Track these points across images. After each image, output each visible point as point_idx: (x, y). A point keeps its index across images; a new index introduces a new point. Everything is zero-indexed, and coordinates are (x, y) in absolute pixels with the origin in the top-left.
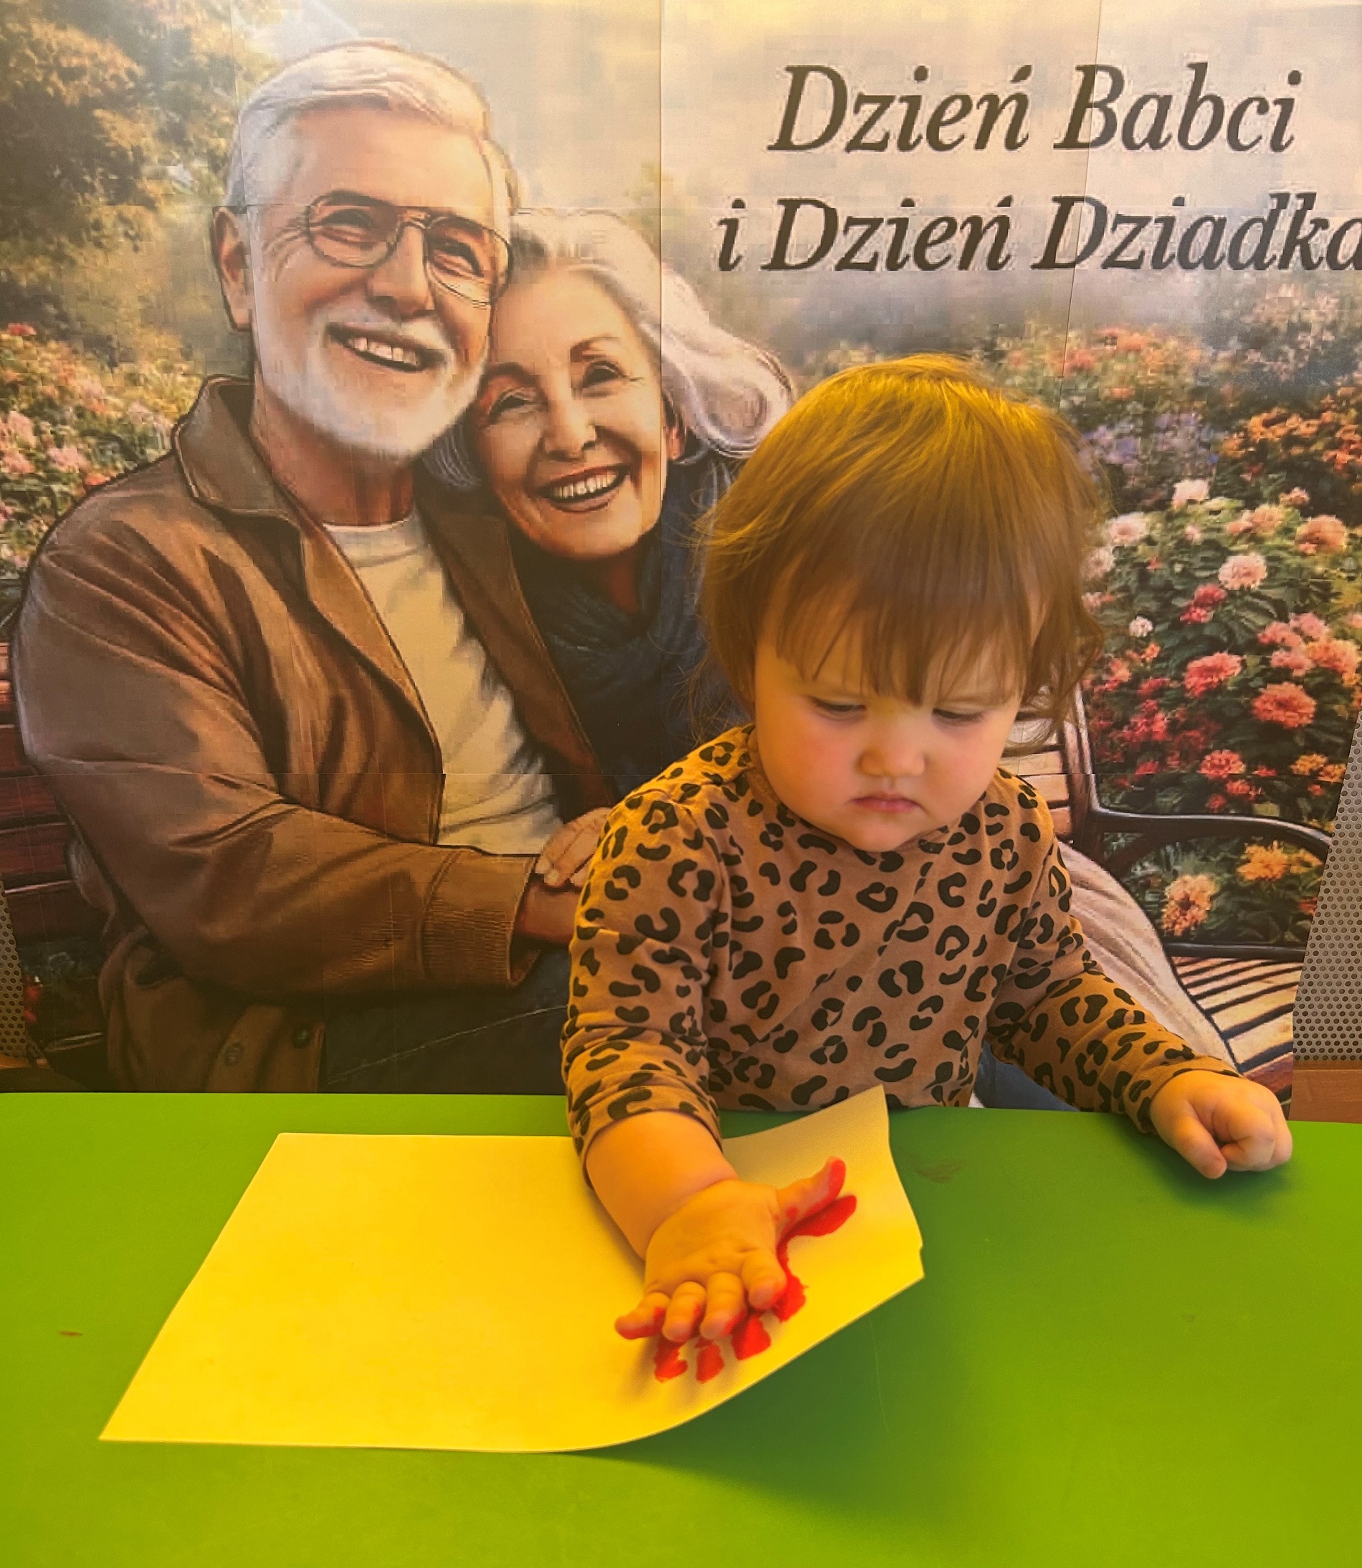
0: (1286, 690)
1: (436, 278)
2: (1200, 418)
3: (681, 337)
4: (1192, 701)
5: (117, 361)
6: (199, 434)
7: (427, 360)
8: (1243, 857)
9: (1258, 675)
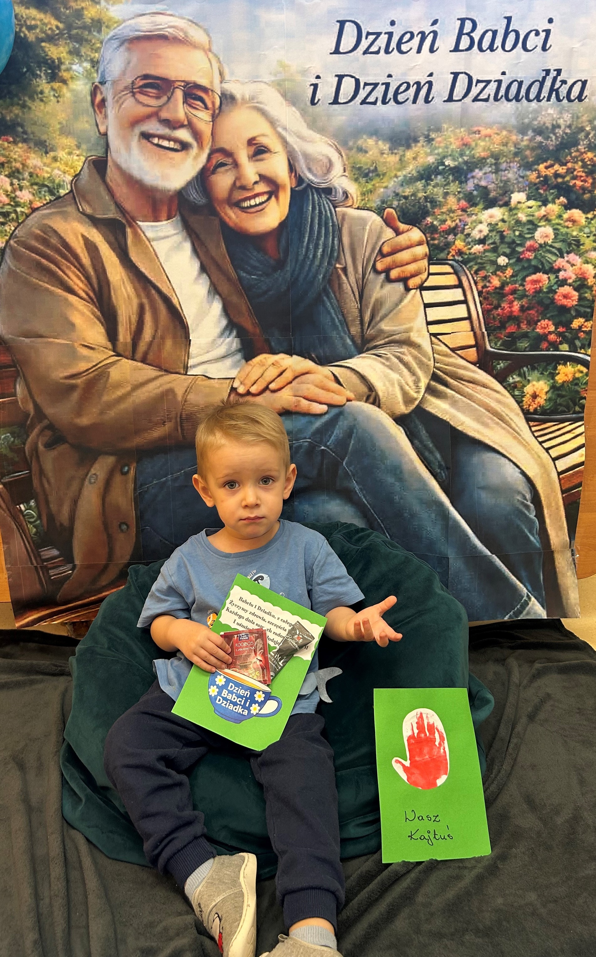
0: (566, 289)
1: (188, 110)
2: (518, 165)
3: (295, 134)
4: (529, 296)
5: (48, 151)
6: (83, 182)
7: (184, 146)
8: (557, 371)
9: (555, 283)
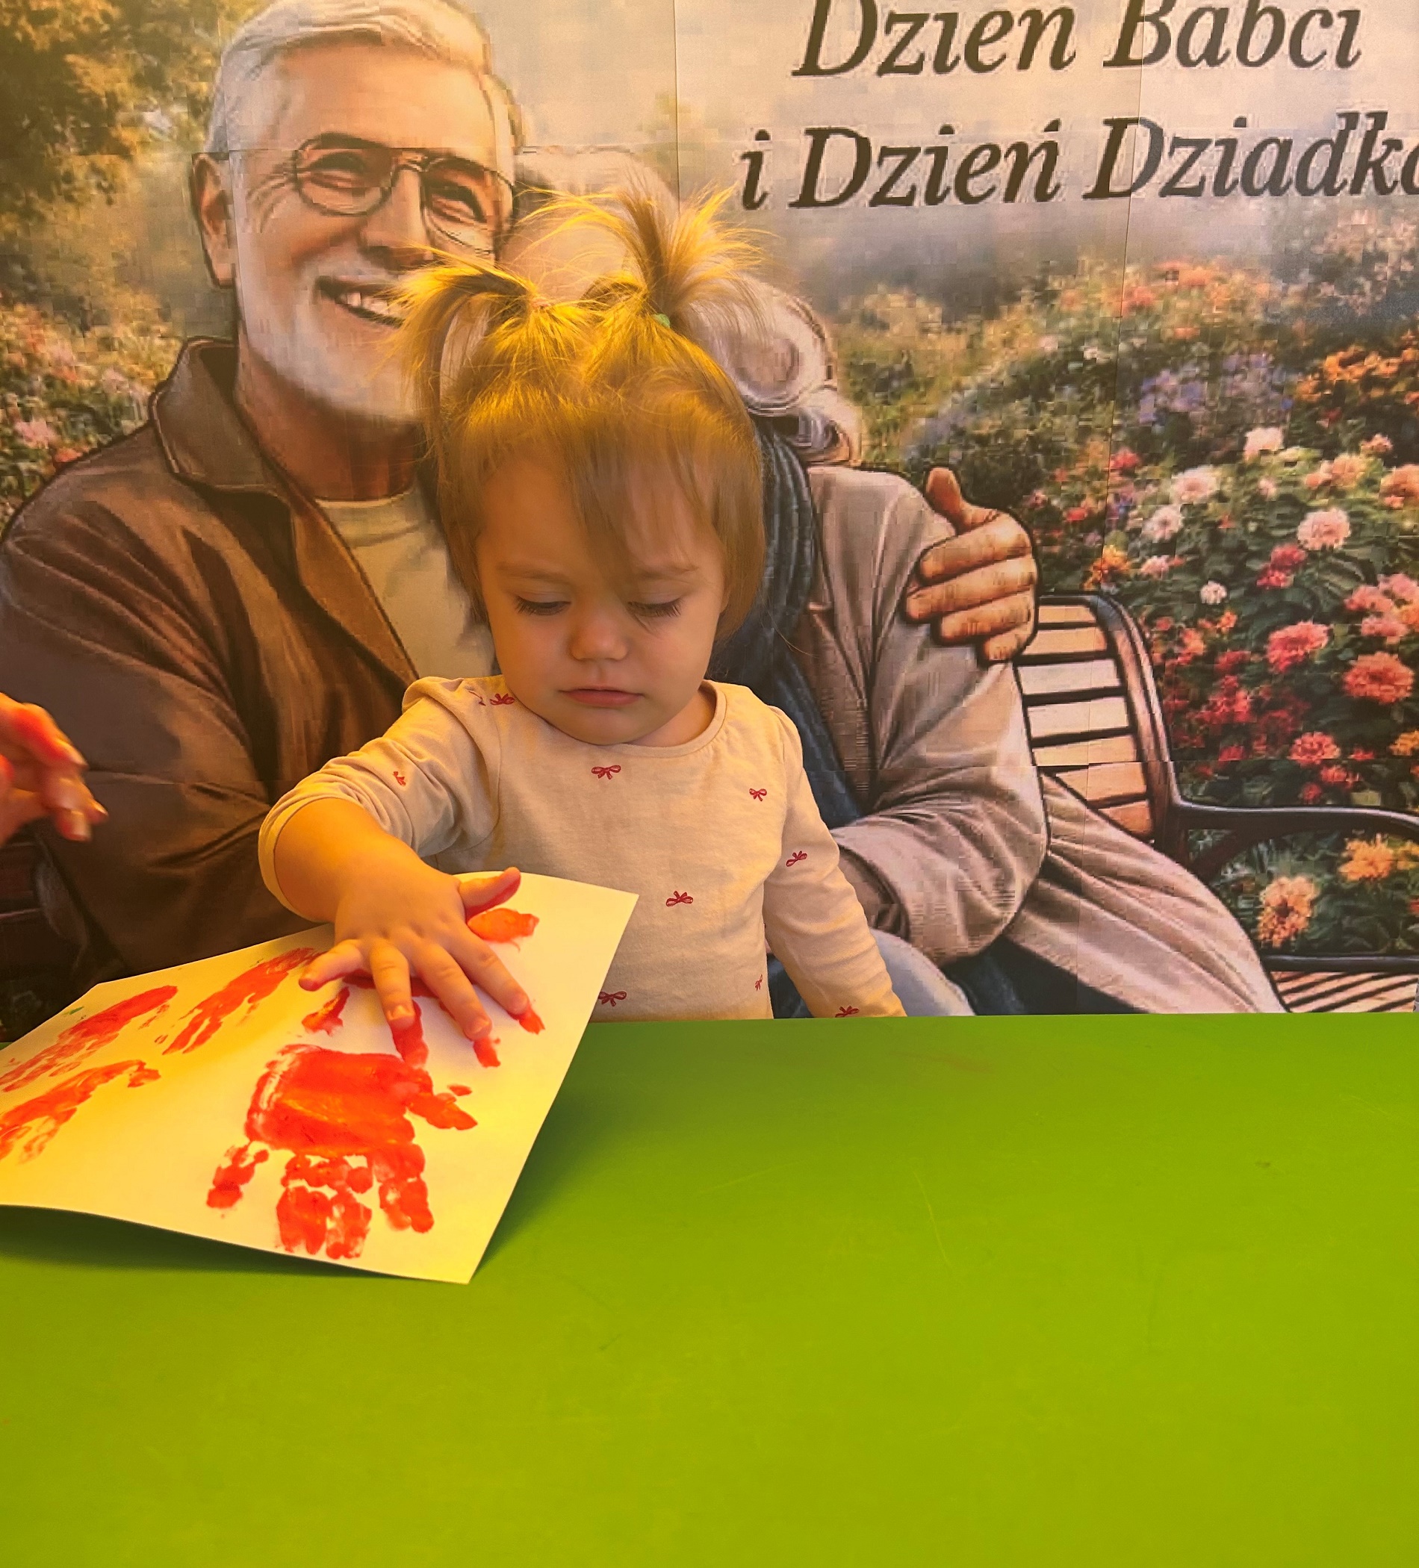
0: (1380, 660)
1: (435, 225)
2: (1271, 358)
4: (1276, 676)
5: (89, 324)
6: (179, 402)
8: (1345, 855)
9: (1348, 646)
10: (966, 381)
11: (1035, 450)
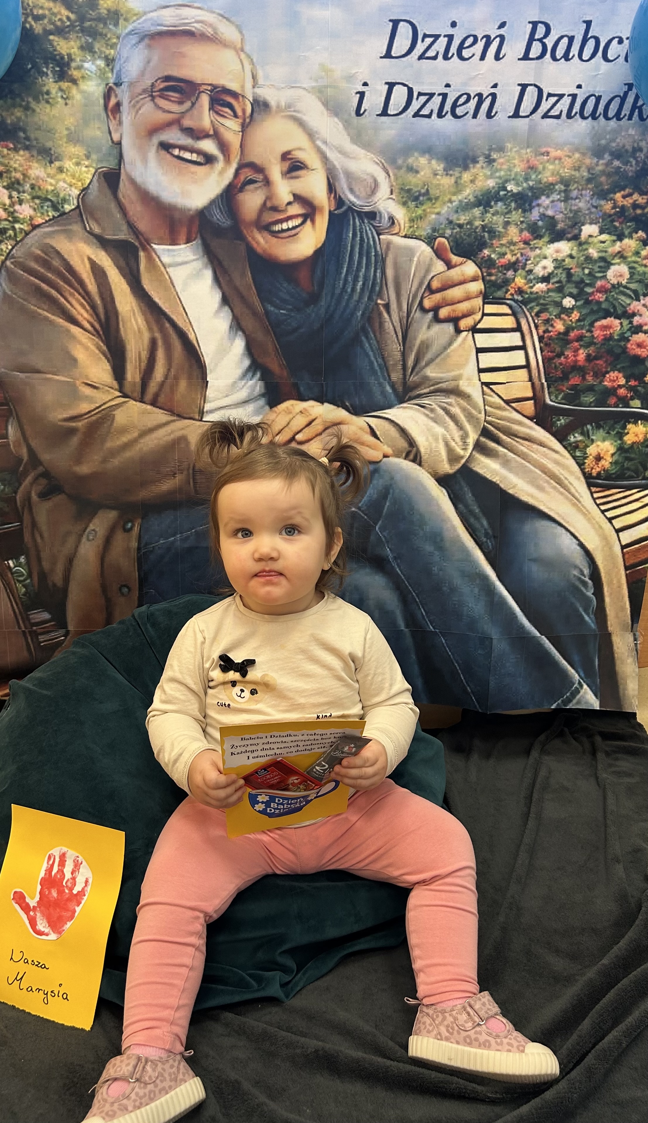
0: (640, 337)
1: (215, 118)
2: (591, 193)
3: (337, 148)
4: (597, 343)
5: (53, 160)
6: (91, 197)
7: (209, 159)
8: (626, 431)
9: (628, 330)
10: (454, 198)
11: (484, 231)
